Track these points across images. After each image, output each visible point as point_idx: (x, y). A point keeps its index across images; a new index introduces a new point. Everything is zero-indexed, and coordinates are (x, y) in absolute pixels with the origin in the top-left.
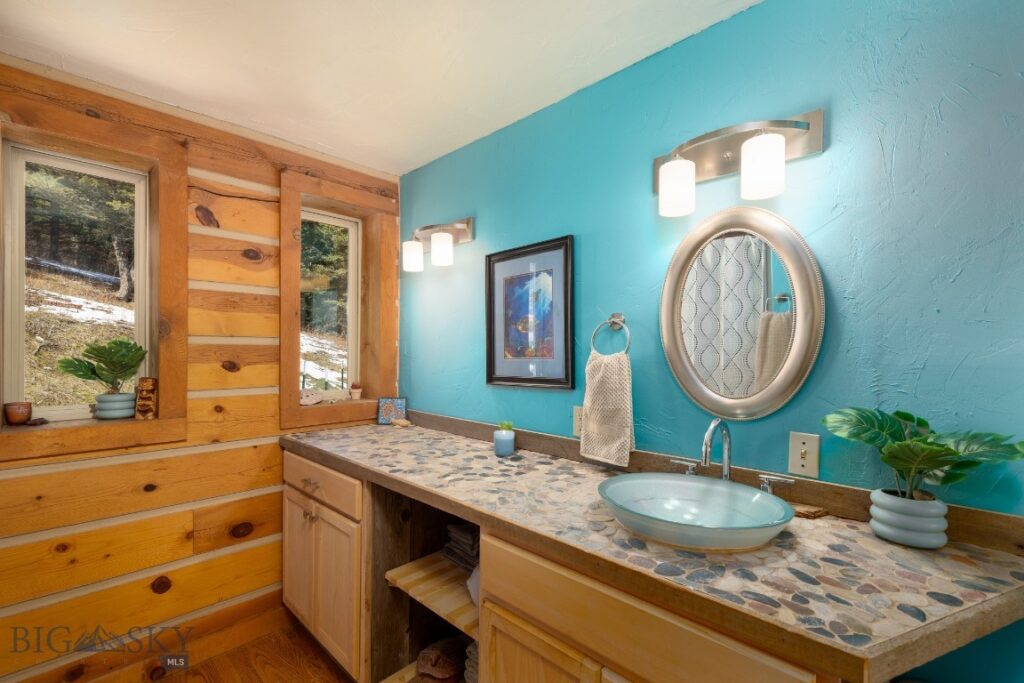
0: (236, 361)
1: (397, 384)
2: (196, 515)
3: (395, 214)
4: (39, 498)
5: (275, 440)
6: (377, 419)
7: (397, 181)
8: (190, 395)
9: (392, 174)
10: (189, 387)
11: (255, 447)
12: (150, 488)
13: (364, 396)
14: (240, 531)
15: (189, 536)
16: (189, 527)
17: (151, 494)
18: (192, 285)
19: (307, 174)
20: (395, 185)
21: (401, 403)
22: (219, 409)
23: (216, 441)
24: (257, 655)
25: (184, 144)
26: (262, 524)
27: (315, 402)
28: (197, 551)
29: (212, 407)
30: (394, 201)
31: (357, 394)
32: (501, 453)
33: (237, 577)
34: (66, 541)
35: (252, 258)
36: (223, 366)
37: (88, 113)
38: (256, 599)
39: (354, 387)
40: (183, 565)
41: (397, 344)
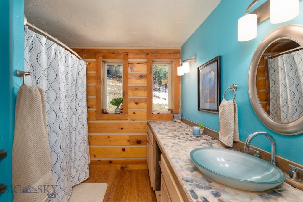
0: (138, 102)
1: (180, 110)
2: (130, 136)
3: (179, 59)
4: (106, 127)
5: (146, 122)
6: (173, 119)
7: (180, 49)
8: (129, 109)
9: (179, 47)
10: (129, 107)
11: (142, 123)
12: (122, 129)
13: (172, 112)
14: (139, 142)
15: (129, 141)
16: (129, 139)
17: (122, 130)
18: (129, 85)
19: (154, 54)
20: (180, 50)
21: (180, 115)
22: (134, 113)
23: (134, 120)
24: (140, 173)
25: (127, 55)
26: (143, 142)
27: (157, 113)
28: (130, 145)
29: (133, 113)
30: (179, 55)
31: (170, 112)
32: (194, 134)
33: (138, 153)
34: (109, 136)
35: (141, 77)
36: (135, 103)
37: (112, 54)
38: (142, 160)
39: (169, 110)
40: (127, 147)
41: (180, 98)
